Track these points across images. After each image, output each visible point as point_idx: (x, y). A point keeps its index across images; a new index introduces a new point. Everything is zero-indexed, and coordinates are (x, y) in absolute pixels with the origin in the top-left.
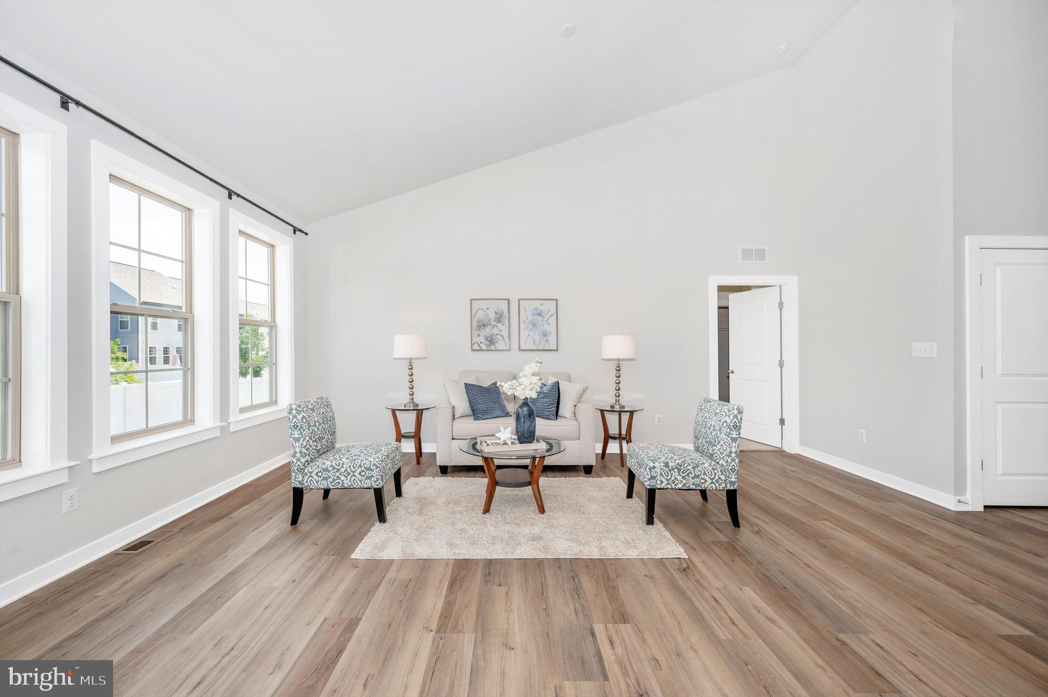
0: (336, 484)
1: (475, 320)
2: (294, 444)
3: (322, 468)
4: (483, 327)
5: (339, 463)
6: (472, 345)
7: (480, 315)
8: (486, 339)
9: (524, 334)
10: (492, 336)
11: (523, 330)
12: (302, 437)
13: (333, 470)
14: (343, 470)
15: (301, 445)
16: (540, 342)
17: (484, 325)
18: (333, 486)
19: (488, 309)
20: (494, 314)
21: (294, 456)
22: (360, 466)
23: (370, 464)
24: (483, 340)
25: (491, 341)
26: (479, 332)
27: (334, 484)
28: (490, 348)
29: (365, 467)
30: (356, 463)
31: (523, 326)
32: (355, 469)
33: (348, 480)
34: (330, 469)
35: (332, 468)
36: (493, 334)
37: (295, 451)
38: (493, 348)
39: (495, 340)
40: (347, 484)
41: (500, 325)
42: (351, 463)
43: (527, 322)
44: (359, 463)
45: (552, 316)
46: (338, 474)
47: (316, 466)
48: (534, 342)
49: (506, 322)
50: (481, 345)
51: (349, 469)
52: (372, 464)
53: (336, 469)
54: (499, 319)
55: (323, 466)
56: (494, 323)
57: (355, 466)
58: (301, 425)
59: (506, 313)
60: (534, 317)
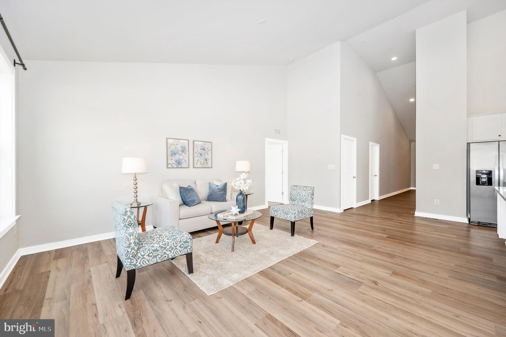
0: (163, 258)
1: (169, 151)
2: (129, 238)
3: (153, 250)
4: (174, 155)
5: (165, 243)
6: (168, 165)
7: (172, 148)
8: (176, 161)
9: (196, 159)
10: (179, 160)
11: (196, 157)
12: (135, 231)
13: (161, 249)
14: (168, 247)
15: (135, 237)
16: (204, 163)
17: (175, 154)
18: (161, 260)
19: (177, 145)
20: (181, 148)
21: (129, 247)
22: (181, 241)
23: (187, 239)
24: (174, 162)
25: (179, 163)
26: (171, 158)
27: (161, 258)
28: (178, 167)
29: (184, 242)
30: (177, 240)
31: (195, 155)
32: (177, 244)
33: (172, 253)
34: (159, 249)
35: (160, 248)
36: (180, 159)
37: (130, 242)
38: (180, 166)
39: (181, 162)
40: (171, 255)
41: (183, 154)
42: (174, 241)
43: (197, 153)
44: (180, 240)
45: (209, 150)
46: (164, 251)
47: (147, 250)
48: (201, 164)
49: (187, 152)
50: (173, 165)
51: (173, 245)
52: (188, 238)
53: (164, 248)
54: (183, 151)
55: (153, 248)
56: (181, 153)
57: (177, 243)
58: (134, 222)
59: (187, 148)
60: (201, 151)
